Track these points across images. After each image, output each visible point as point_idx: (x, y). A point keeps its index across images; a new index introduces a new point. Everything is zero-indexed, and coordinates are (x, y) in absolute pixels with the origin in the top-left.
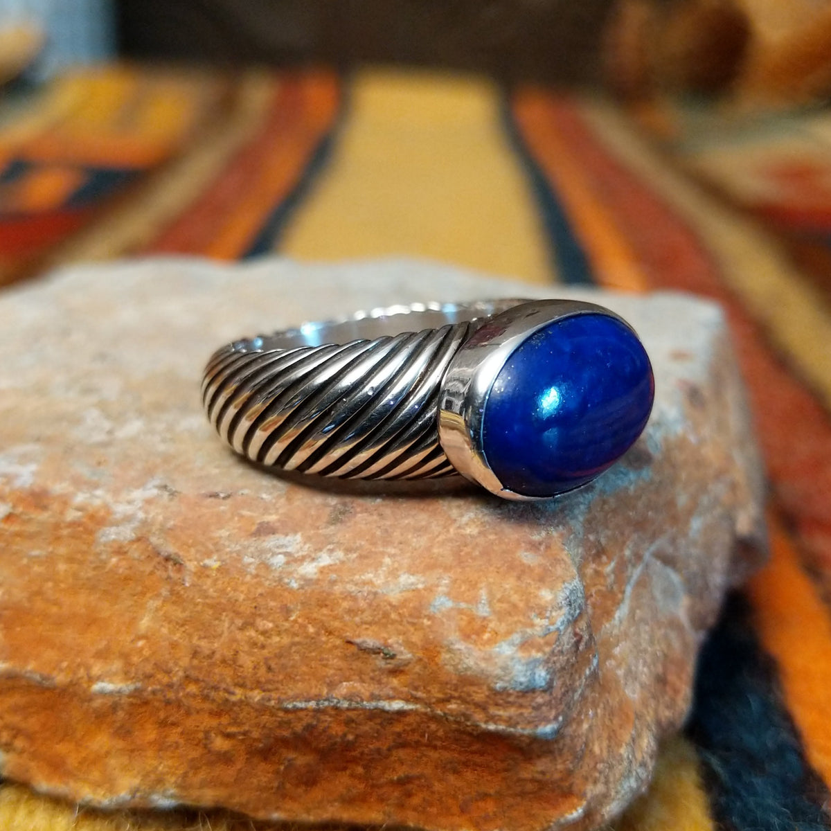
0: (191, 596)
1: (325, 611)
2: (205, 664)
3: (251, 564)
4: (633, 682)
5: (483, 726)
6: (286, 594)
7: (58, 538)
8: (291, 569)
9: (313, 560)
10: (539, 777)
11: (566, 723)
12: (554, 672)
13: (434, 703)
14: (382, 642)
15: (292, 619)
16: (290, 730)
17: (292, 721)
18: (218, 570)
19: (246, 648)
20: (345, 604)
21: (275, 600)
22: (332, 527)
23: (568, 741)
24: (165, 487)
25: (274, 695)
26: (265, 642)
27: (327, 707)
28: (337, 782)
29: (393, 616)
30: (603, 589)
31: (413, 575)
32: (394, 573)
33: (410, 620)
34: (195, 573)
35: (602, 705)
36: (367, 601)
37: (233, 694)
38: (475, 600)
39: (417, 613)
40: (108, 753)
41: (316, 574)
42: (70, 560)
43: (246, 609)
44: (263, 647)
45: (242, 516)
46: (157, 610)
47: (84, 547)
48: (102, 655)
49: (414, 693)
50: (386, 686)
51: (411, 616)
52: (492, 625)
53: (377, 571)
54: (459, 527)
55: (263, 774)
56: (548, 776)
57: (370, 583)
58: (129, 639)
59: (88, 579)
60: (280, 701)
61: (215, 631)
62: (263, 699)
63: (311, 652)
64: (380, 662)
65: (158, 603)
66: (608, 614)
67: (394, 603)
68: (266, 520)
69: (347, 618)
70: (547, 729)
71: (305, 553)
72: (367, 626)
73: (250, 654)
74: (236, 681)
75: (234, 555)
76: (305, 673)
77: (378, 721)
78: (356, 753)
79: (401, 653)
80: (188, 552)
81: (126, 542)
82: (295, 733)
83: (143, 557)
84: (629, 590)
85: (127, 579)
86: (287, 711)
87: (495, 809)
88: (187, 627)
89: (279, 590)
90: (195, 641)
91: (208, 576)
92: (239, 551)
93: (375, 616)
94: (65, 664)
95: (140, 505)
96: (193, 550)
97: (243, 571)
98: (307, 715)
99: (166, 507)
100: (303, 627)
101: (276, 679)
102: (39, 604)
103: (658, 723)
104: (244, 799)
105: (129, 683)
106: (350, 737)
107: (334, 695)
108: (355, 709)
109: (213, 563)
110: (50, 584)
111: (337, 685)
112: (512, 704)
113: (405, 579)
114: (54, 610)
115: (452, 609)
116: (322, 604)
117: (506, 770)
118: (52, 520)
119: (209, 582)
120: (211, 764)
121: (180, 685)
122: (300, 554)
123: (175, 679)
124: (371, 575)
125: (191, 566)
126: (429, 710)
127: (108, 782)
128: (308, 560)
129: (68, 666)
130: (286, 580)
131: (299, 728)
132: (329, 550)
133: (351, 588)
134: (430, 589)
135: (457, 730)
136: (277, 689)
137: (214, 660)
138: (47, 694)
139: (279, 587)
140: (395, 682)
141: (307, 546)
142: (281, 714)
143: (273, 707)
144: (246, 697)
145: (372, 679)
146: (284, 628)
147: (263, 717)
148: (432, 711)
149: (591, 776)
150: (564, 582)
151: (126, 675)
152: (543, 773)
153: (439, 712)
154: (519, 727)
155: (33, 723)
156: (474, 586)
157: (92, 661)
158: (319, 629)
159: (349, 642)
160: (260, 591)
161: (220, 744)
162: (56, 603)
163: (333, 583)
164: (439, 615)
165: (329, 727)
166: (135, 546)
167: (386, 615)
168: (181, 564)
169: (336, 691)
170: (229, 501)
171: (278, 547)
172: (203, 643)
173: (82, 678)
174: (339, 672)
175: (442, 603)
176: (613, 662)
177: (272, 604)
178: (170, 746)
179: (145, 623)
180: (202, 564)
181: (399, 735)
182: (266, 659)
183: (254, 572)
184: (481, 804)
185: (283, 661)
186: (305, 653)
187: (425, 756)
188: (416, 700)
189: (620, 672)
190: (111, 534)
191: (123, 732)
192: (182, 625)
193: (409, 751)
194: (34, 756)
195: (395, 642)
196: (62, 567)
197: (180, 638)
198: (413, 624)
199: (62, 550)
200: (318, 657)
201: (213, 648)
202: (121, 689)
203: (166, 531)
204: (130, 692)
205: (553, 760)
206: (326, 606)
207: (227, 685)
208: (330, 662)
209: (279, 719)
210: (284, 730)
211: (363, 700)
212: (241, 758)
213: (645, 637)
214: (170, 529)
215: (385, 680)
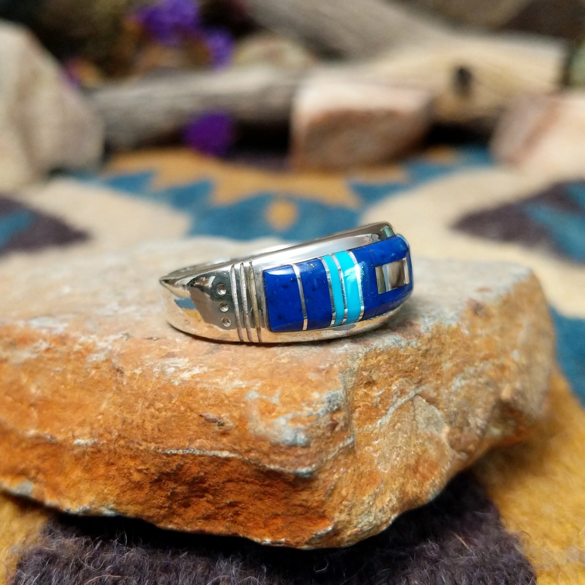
0: (125, 390)
1: (191, 398)
2: (129, 428)
3: (157, 371)
4: (385, 463)
5: (268, 466)
6: (172, 388)
7: (69, 361)
8: (176, 375)
9: (190, 371)
10: (304, 503)
11: (319, 470)
12: (312, 438)
13: (243, 453)
14: (218, 416)
15: (173, 402)
16: (170, 468)
17: (171, 462)
18: (140, 375)
19: (149, 418)
20: (201, 395)
21: (165, 391)
22: (207, 356)
23: (321, 482)
24: (126, 334)
25: (161, 446)
26: (158, 415)
27: (188, 454)
28: (201, 506)
29: (226, 402)
30: (370, 405)
31: (242, 381)
32: (232, 379)
33: (234, 404)
34: (129, 377)
35: (352, 468)
36: (213, 393)
37: (141, 445)
38: (272, 395)
39: (237, 401)
40: (80, 481)
41: (189, 378)
42: (73, 372)
43: (151, 396)
44: (157, 418)
45: (161, 349)
46: (110, 398)
47: (81, 365)
48: (81, 424)
49: (234, 446)
50: (219, 443)
51: (234, 402)
52: (278, 409)
53: (223, 377)
54: (278, 359)
55: (160, 497)
56: (309, 503)
57: (217, 384)
58: (95, 415)
59: (81, 383)
60: (164, 449)
61: (135, 409)
62: (155, 448)
63: (181, 421)
64: (217, 428)
65: (111, 395)
66: (371, 419)
67: (228, 394)
68: (172, 351)
69: (201, 402)
70: (303, 470)
71: (186, 367)
72: (212, 407)
73: (152, 422)
74: (143, 437)
75: (149, 367)
76: (178, 434)
77: (216, 464)
78: (206, 485)
79: (228, 422)
80: (128, 366)
81: (101, 362)
82: (172, 470)
83: (108, 370)
84: (392, 410)
85: (99, 382)
86: (167, 455)
87: (282, 525)
88: (122, 407)
89: (168, 386)
90: (125, 415)
91: (135, 379)
92: (152, 365)
93: (216, 401)
94: (63, 430)
95: (111, 342)
96: (130, 365)
97: (152, 376)
98: (178, 458)
99: (123, 344)
100: (178, 407)
101: (162, 436)
102: (57, 398)
103: (403, 492)
104: (151, 514)
105: (91, 439)
106: (202, 474)
107: (192, 447)
108: (202, 456)
109: (138, 371)
110: (63, 386)
111: (193, 441)
112: (283, 453)
113: (237, 383)
114: (63, 401)
115: (258, 398)
116: (189, 394)
117: (286, 498)
118: (67, 351)
119: (135, 382)
120: (132, 489)
121: (116, 440)
122: (184, 368)
123: (114, 437)
124: (218, 380)
125: (128, 373)
126: (241, 457)
127: (79, 498)
128: (187, 371)
129: (64, 431)
130: (173, 381)
131: (174, 466)
132: (200, 366)
133: (206, 386)
134: (248, 388)
135: (256, 470)
136: (162, 442)
137: (133, 425)
138: (54, 448)
139: (168, 384)
140: (225, 440)
141: (189, 364)
142: (165, 457)
143: (161, 453)
144: (147, 447)
145: (212, 438)
146: (169, 407)
147: (156, 460)
148: (243, 458)
149: (338, 508)
150: (330, 390)
151: (92, 436)
152: (306, 501)
153: (247, 458)
154: (287, 467)
155: (47, 465)
156: (274, 387)
157: (76, 427)
158: (186, 408)
159: (201, 416)
160: (158, 386)
161: (136, 477)
162: (65, 397)
163: (197, 383)
164: (249, 401)
165: (190, 467)
166: (105, 364)
167: (222, 401)
168: (123, 373)
169: (193, 444)
170: (157, 341)
171: (172, 364)
172: (128, 416)
173: (70, 437)
174: (195, 433)
175: (253, 395)
176: (371, 449)
177: (164, 393)
178: (111, 477)
179: (104, 406)
180: (133, 372)
181: (228, 473)
182: (158, 424)
183: (157, 376)
184: (275, 521)
185: (167, 426)
186: (178, 422)
187: (243, 488)
188: (235, 451)
189: (376, 455)
190: (94, 358)
191: (87, 470)
192: (120, 406)
193: (234, 484)
194: (47, 485)
195: (225, 416)
196: (69, 376)
197: (118, 414)
198: (236, 406)
199: (70, 367)
200: (185, 425)
201: (133, 419)
202: (87, 443)
203: (121, 356)
204: (92, 445)
205: (312, 493)
206: (191, 395)
207: (139, 440)
208: (191, 428)
209: (164, 461)
210: (166, 468)
211: (206, 450)
212: (147, 486)
213: (401, 440)
214: (122, 354)
215: (219, 439)
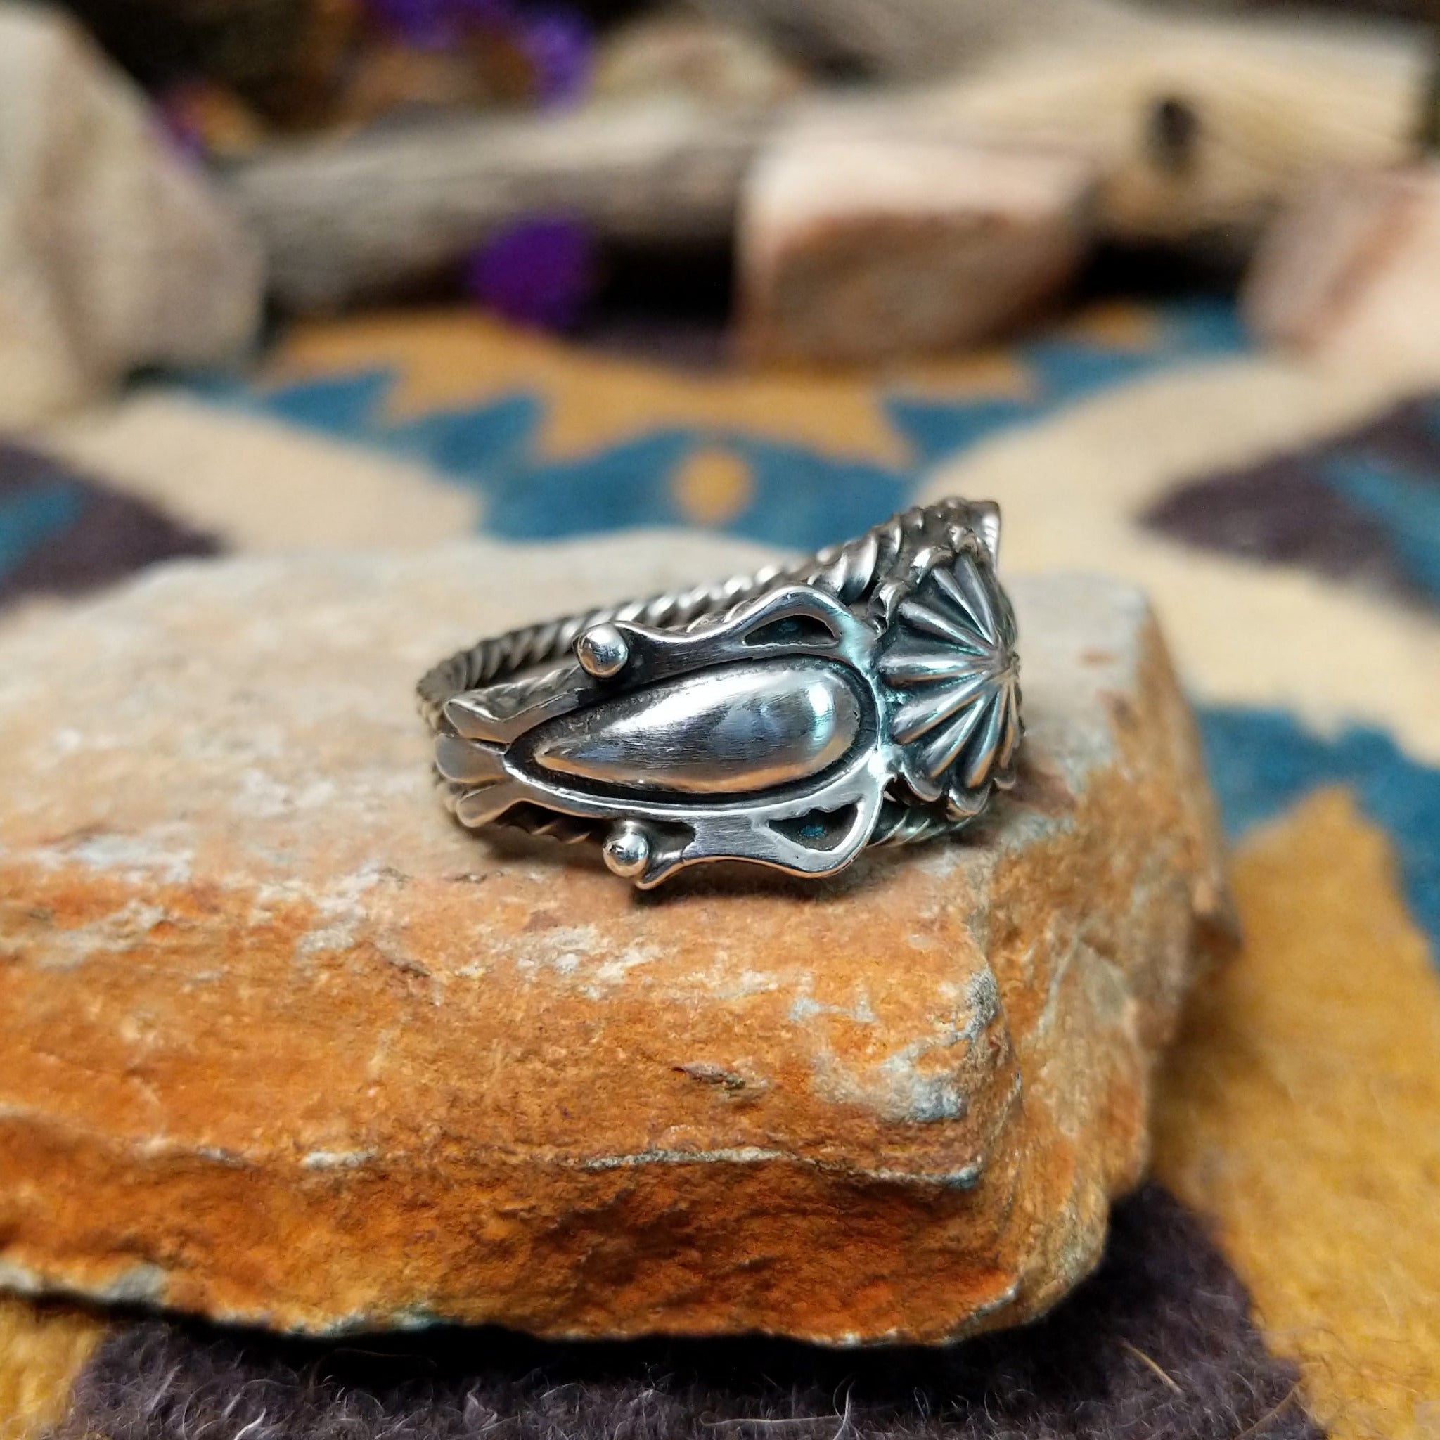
0: (444, 1020)
1: (639, 1028)
2: (471, 1113)
3: (529, 968)
4: (1069, 1115)
5: (873, 1174)
6: (583, 1007)
7: (238, 952)
8: (586, 973)
9: (617, 958)
10: (952, 1245)
11: (988, 1166)
12: (968, 1095)
13: (801, 1148)
14: (725, 1066)
15: (594, 1041)
16: (596, 1201)
17: (600, 1186)
18: (482, 979)
19: (529, 1087)
20: (668, 1017)
21: (566, 1017)
22: (638, 913)
23: (990, 1191)
24: (389, 871)
25: (574, 1150)
26: (556, 1077)
27: (648, 1163)
28: (661, 1276)
29: (737, 1029)
30: (1021, 985)
31: (760, 972)
32: (732, 971)
33: (761, 1034)
34: (448, 988)
36: (699, 1010)
37: (513, 1153)
38: (850, 1001)
39: (769, 1025)
40: (328, 1256)
41: (623, 977)
42: (258, 981)
43: (527, 1032)
44: (555, 1084)
45: (505, 906)
46: (394, 1043)
47: (277, 962)
48: (315, 1114)
49: (772, 1135)
50: (732, 1129)
51: (762, 1027)
52: (876, 1034)
53: (708, 968)
55: (557, 1270)
56: (964, 1244)
57: (702, 985)
58: (354, 1088)
59: (285, 1007)
60: (582, 1159)
61: (483, 1066)
62: (557, 1156)
63: (622, 1087)
64: (724, 1096)
65: (395, 1033)
66: (1028, 1020)
67: (738, 1010)
68: (542, 909)
69: (672, 1035)
70: (962, 1173)
71: (604, 951)
72: (701, 1045)
73: (539, 1095)
74: (517, 1134)
75: (504, 958)
76: (615, 1117)
77: (722, 1179)
78: (689, 1230)
79: (752, 1079)
80: (435, 958)
81: (341, 950)
82: (603, 1204)
83: (367, 970)
84: (1054, 989)
85: (346, 1002)
86: (592, 1172)
87: (891, 1298)
88: (440, 1064)
89: (573, 1002)
90: (454, 1082)
91: (468, 990)
92: (511, 951)
93: (711, 1030)
94: (258, 1132)
95: (357, 897)
96: (442, 955)
97: (519, 979)
98: (621, 1176)
99: (394, 898)
100: (610, 1051)
101: (574, 1127)
102: (213, 1049)
103: (1107, 1175)
104: (527, 1311)
105: (357, 1150)
106: (683, 1206)
107: (659, 1146)
108: (688, 1165)
109: (474, 970)
110: (228, 1019)
111: (662, 1131)
112: (912, 1140)
113: (751, 979)
114: (236, 1054)
115: (821, 1015)
116: (635, 1019)
117: (907, 1238)
118: (227, 926)
119: (470, 998)
120: (481, 1259)
121: (435, 1146)
122: (598, 951)
123: (426, 1139)
124: (701, 976)
125: (442, 977)
126: (794, 1157)
127: (329, 1298)
128: (610, 959)
129: (262, 1134)
130: (582, 989)
131: (609, 1196)
132: (637, 944)
133: (675, 994)
134: (785, 990)
135: (834, 1184)
136: (576, 1142)
137: (483, 1106)
138: (232, 1178)
139: (573, 998)
140: (744, 1121)
141: (606, 941)
142: (584, 1177)
143: (572, 1168)
144: (531, 1157)
145: (712, 1119)
146: (583, 1055)
147: (557, 1184)
148: (799, 1159)
149: (1024, 1242)
150: (970, 972)
151: (354, 1139)
152: (958, 1240)
153: (809, 1160)
154: (923, 1173)
155: (210, 1222)
156: (846, 981)
157: (300, 1123)
158: (633, 1053)
159: (678, 1070)
160: (544, 1005)
161: (496, 1229)
162: (238, 1046)
163: (649, 988)
164: (802, 1025)
165: (652, 1194)
166: (354, 955)
167: (728, 1028)
168: (425, 976)
169: (662, 1139)
170: (485, 885)
171: (565, 944)
172: (465, 1084)
173: (286, 1149)
174: (664, 1112)
175: (804, 1007)
176: (1041, 1088)
178: (421, 1237)
179: (376, 1063)
180: (457, 973)
181: (752, 1198)
182: (560, 1100)
183: (534, 979)
184: (872, 1292)
185: (585, 1101)
186: (614, 1088)
187: (789, 1227)
188: (777, 1145)
189: (1051, 1102)
190: (318, 940)
191: (348, 1225)
192: (433, 1062)
193: (767, 1220)
194: (214, 1271)
195: (742, 1064)
196: (245, 992)
197: (432, 1080)
198: (767, 1039)
199: (244, 968)
200: (634, 1094)
201: (481, 1090)
202: (346, 1159)
203: (398, 931)
204: (360, 1163)
205: (971, 1220)
206: (641, 1021)
207: (504, 1141)
208: (651, 1100)
209: (580, 1186)
210: (587, 1201)
211: (700, 1149)
212: (524, 1247)
213: (1080, 1054)
214: (405, 928)
215: (730, 1119)
